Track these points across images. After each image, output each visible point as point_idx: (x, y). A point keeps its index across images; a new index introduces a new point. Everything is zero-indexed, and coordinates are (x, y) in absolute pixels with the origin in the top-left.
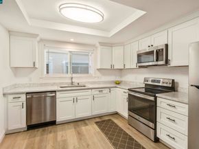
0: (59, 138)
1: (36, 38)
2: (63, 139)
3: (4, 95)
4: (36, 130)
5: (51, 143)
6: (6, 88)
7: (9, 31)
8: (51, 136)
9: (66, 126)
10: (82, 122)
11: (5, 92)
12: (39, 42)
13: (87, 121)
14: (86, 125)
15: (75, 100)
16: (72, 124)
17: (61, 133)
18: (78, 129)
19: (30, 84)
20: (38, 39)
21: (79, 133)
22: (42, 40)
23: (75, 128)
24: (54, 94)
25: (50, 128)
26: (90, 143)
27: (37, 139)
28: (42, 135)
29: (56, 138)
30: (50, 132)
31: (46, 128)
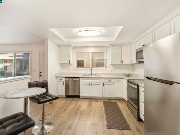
0: (78, 104)
1: (70, 47)
2: (80, 105)
3: (56, 77)
4: (69, 98)
5: (74, 105)
6: (57, 74)
7: (59, 45)
8: (75, 102)
9: (85, 100)
10: (95, 100)
11: (57, 76)
12: (72, 49)
13: (98, 100)
14: (97, 101)
15: (91, 84)
16: (88, 100)
17: (80, 102)
18: (90, 102)
19: (68, 73)
20: (72, 47)
21: (90, 104)
22: (74, 47)
23: (89, 102)
24: (78, 79)
25: (76, 99)
26: (93, 110)
27: (69, 102)
28: (71, 101)
29: (77, 103)
30: (75, 101)
31: (74, 99)
